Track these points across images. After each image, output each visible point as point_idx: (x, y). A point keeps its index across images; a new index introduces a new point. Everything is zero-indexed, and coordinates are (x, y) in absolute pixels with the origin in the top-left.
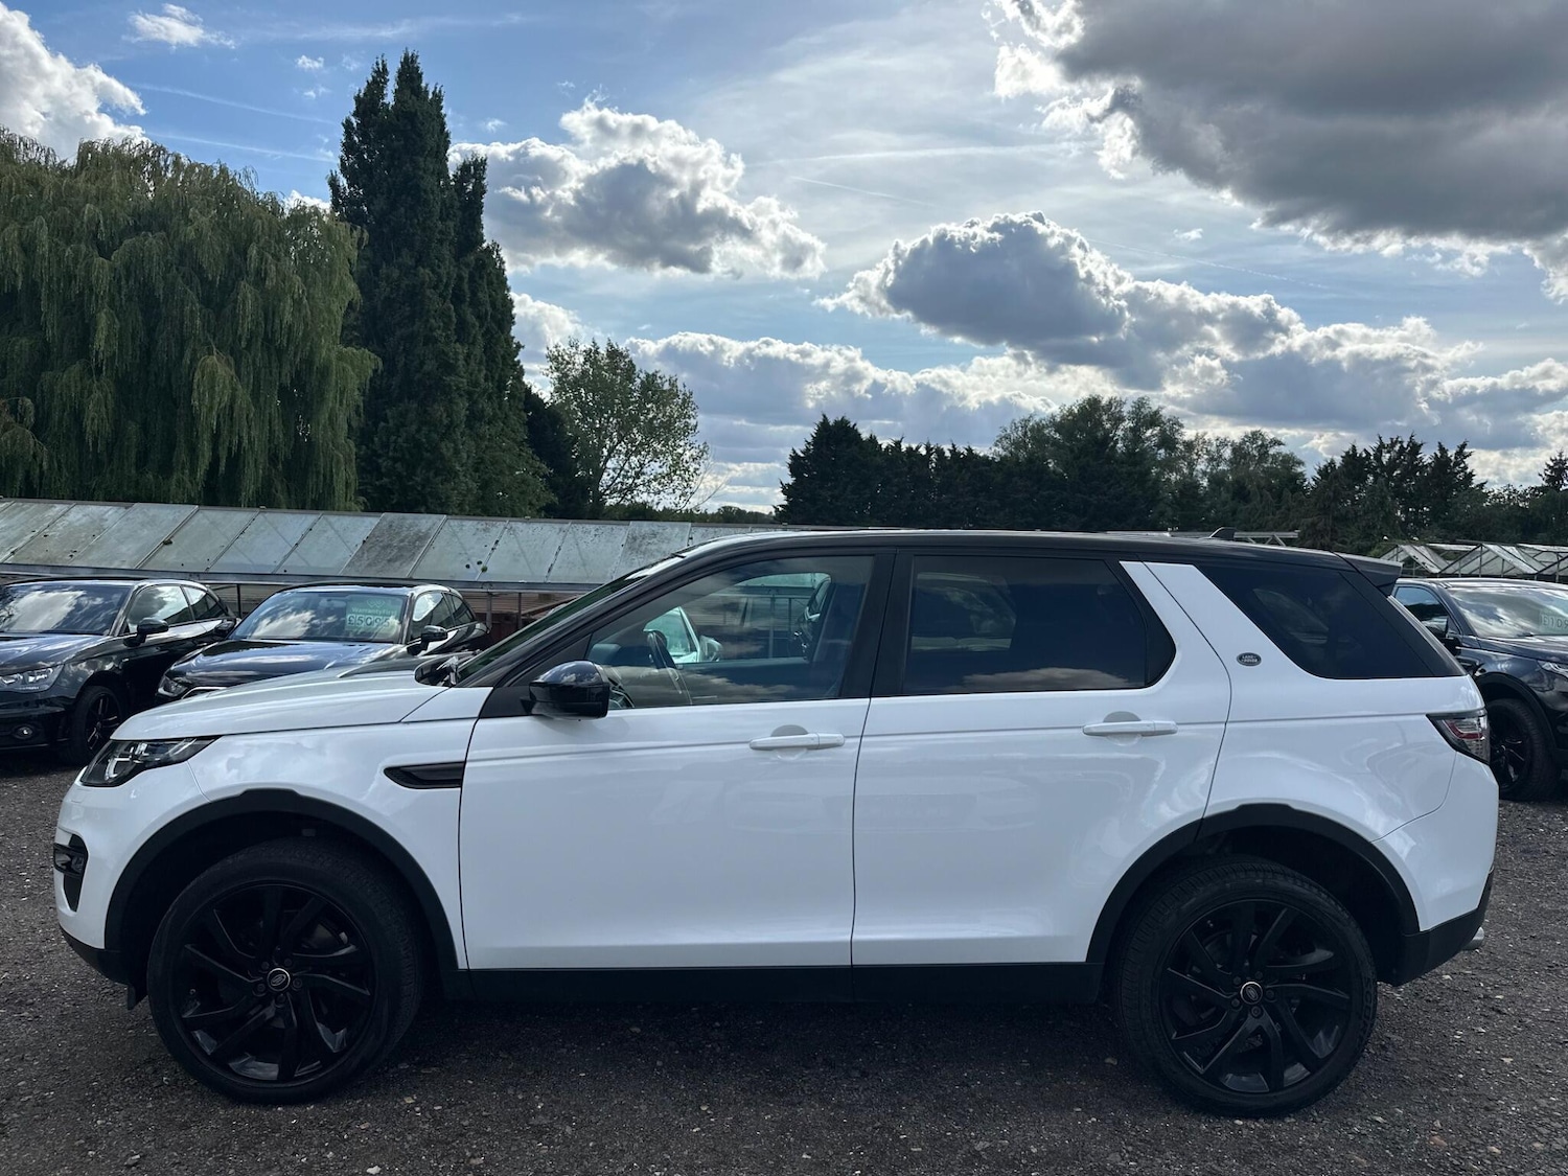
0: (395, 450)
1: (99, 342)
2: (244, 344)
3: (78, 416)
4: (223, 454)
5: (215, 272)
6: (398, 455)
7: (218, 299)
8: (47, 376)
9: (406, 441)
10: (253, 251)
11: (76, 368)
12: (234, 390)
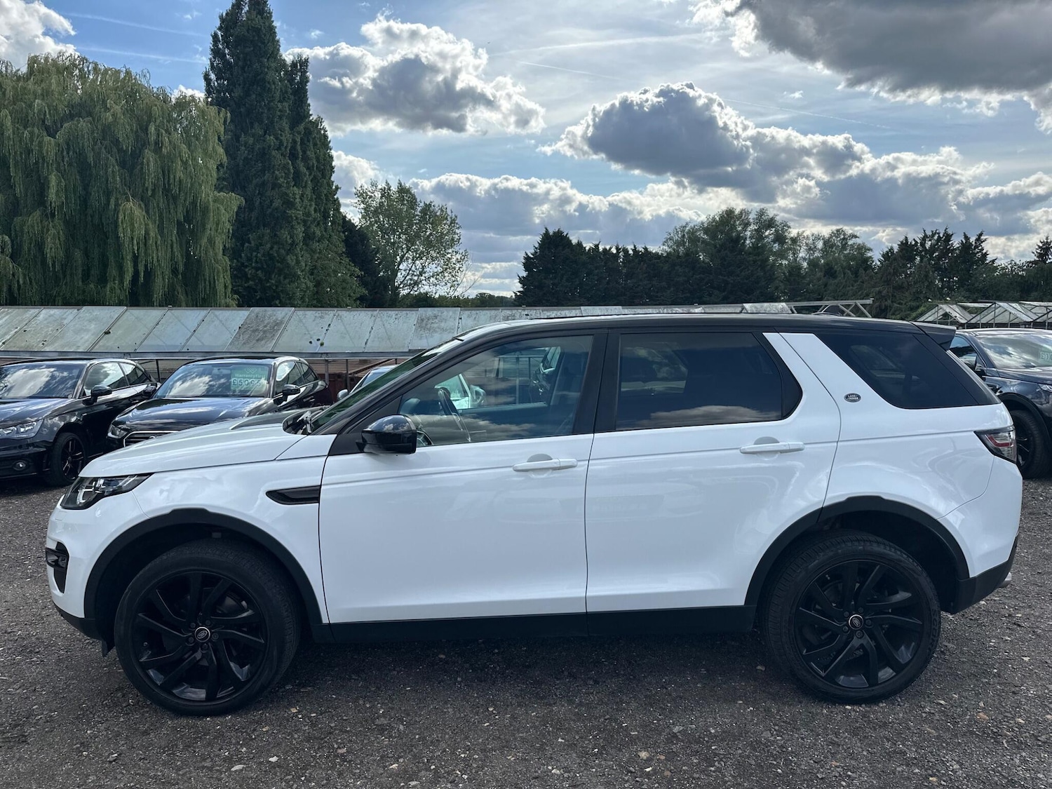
0: (256, 262)
1: (52, 195)
2: (150, 193)
3: (40, 246)
4: (141, 268)
5: (127, 144)
6: (259, 265)
7: (131, 162)
8: (18, 220)
9: (264, 255)
10: (152, 129)
11: (37, 213)
12: (146, 225)
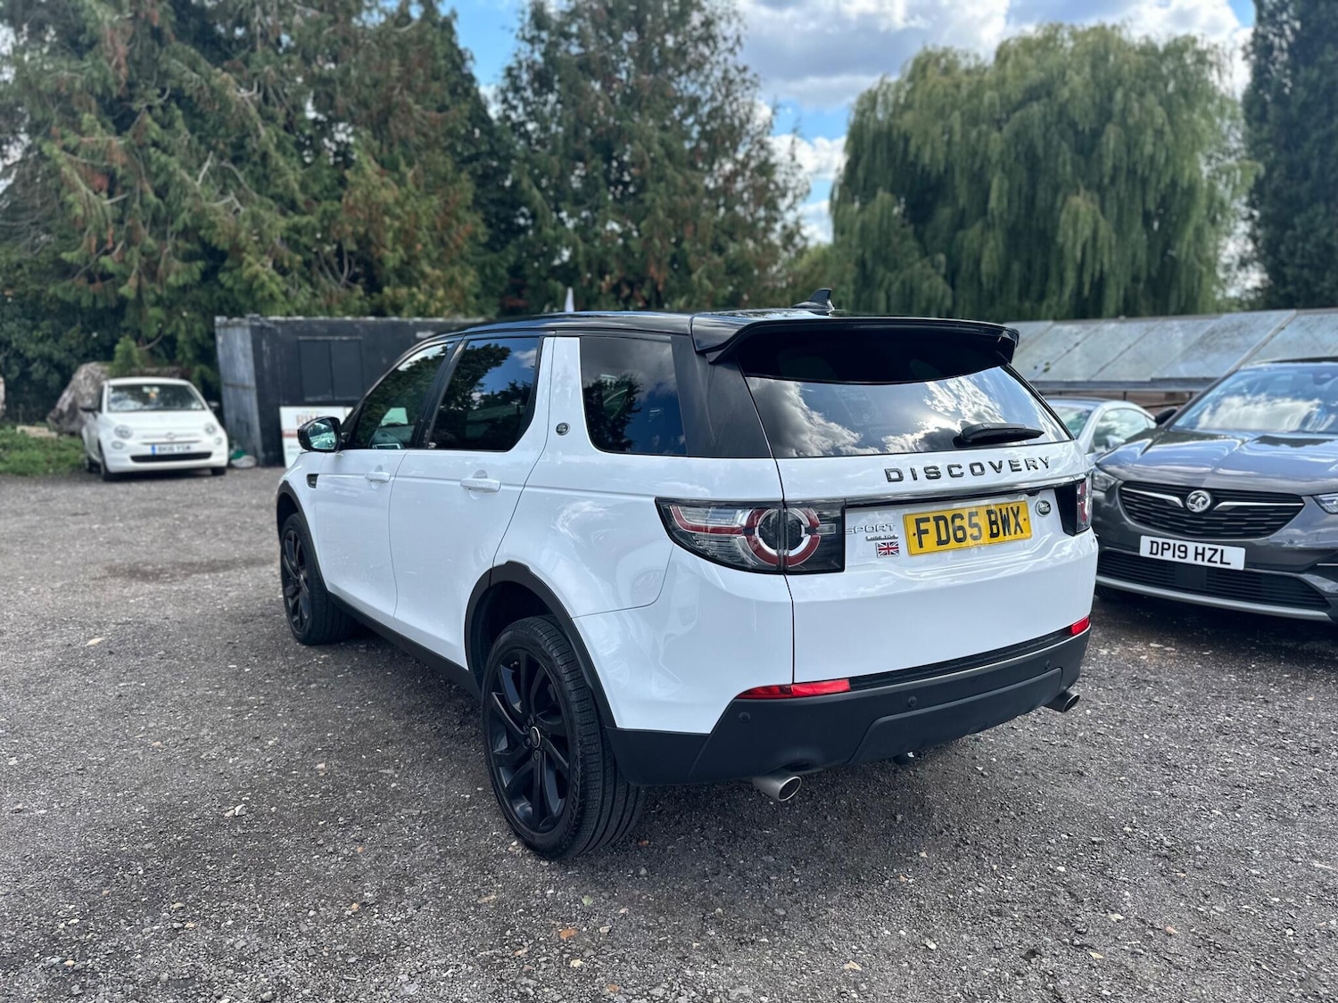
0: (1303, 256)
1: (993, 203)
2: (1106, 180)
4: (1087, 279)
5: (1086, 122)
6: (1306, 261)
7: (1087, 146)
8: (960, 234)
10: (1119, 95)
11: (979, 225)
12: (1096, 223)
